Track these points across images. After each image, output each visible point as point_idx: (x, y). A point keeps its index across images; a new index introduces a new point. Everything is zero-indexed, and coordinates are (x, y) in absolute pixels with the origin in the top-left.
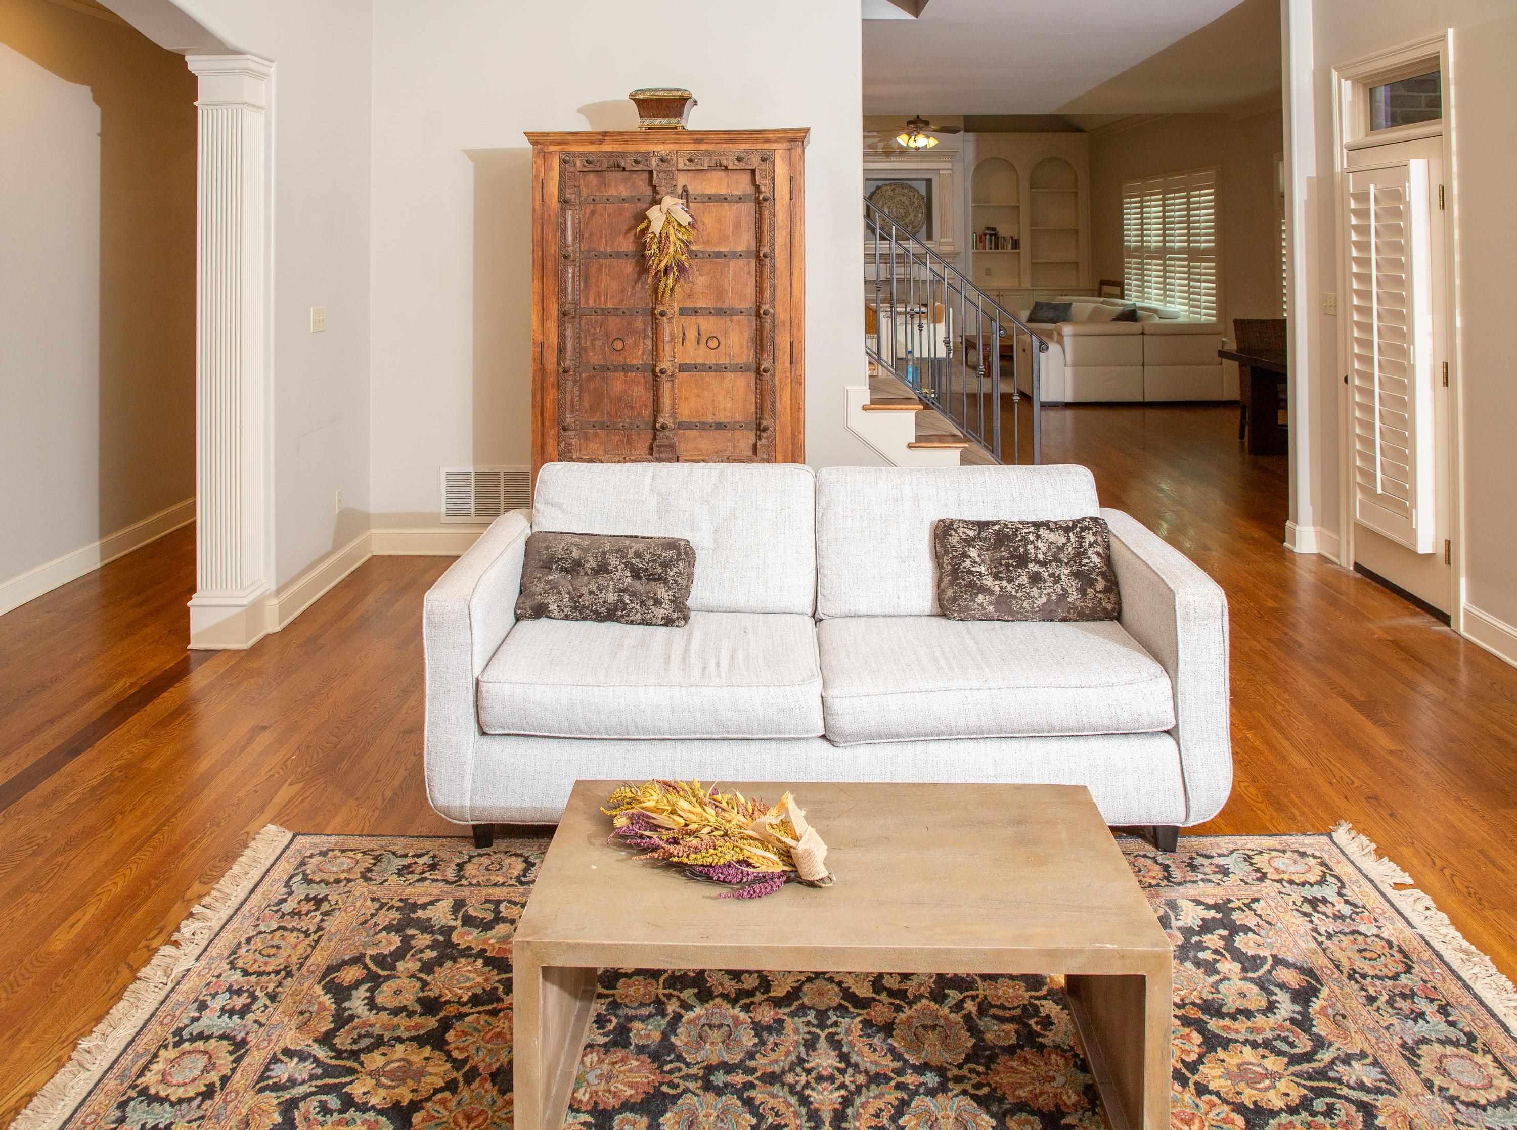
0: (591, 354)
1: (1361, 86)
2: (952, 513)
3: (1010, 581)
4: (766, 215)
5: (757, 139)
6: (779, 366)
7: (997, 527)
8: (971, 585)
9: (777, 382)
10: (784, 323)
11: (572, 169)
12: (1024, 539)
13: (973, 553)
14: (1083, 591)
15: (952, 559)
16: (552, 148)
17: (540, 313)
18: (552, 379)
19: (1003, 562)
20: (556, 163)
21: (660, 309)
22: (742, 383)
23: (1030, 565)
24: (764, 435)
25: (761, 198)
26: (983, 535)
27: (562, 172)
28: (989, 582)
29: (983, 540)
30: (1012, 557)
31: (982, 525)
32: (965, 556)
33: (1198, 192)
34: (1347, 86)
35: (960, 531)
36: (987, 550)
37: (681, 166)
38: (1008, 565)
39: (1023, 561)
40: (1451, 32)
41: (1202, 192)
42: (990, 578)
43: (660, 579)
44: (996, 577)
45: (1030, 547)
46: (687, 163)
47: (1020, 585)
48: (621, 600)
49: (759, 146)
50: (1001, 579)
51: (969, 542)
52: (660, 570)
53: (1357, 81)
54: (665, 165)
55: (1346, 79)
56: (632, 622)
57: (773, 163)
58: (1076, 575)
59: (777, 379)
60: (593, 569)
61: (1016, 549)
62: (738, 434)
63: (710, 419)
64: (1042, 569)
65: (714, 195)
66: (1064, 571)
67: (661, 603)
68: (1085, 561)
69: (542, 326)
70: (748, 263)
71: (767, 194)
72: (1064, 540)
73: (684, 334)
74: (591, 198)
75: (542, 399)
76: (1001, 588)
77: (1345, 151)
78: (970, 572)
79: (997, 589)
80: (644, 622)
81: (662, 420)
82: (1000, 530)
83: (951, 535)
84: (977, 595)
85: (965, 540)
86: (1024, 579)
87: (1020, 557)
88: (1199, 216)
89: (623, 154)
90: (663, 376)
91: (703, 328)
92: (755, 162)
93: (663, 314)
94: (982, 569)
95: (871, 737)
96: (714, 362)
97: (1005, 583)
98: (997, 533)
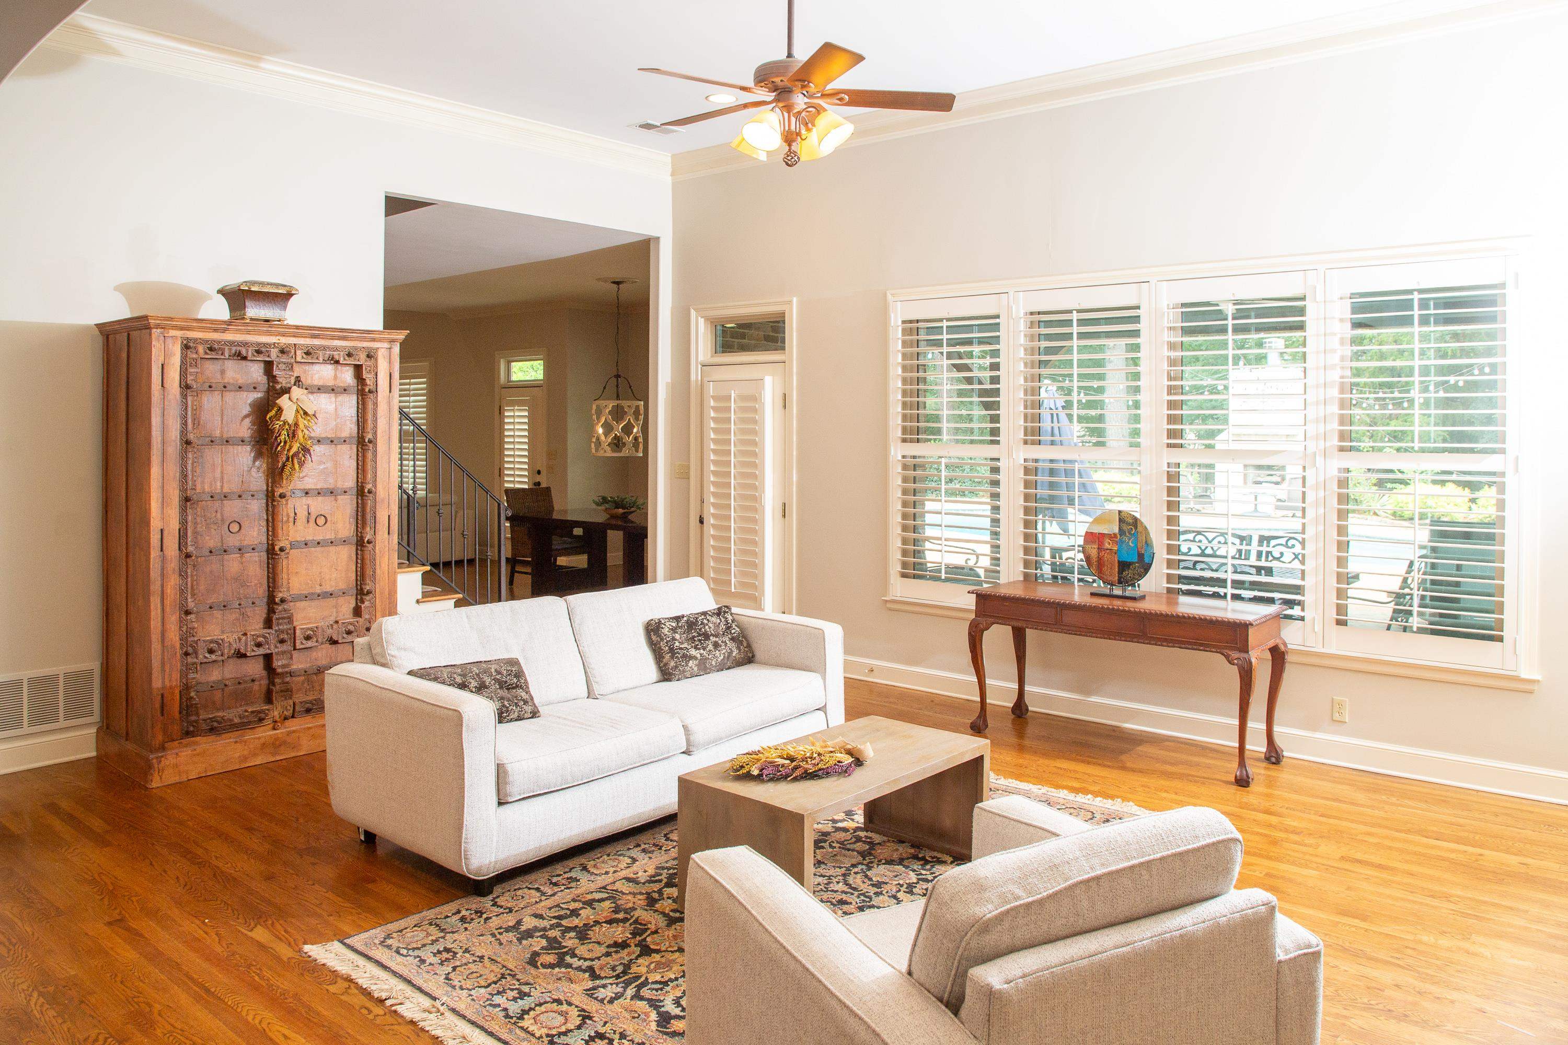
0: (207, 538)
1: (709, 322)
2: (657, 615)
3: (704, 649)
4: (370, 406)
5: (365, 338)
6: (379, 537)
7: (685, 619)
8: (684, 656)
9: (377, 551)
10: (383, 500)
11: (195, 356)
12: (702, 623)
13: (677, 636)
14: (738, 648)
15: (667, 643)
16: (173, 333)
17: (160, 500)
18: (172, 565)
19: (696, 639)
20: (177, 350)
21: (279, 491)
22: (345, 556)
23: (711, 638)
24: (368, 598)
25: (367, 390)
26: (680, 625)
27: (184, 358)
28: (693, 652)
29: (681, 627)
30: (700, 635)
31: (677, 619)
32: (674, 639)
33: (408, 381)
34: (701, 321)
35: (667, 624)
36: (684, 633)
37: (299, 359)
38: (700, 641)
39: (707, 636)
40: (795, 299)
41: (412, 381)
42: (694, 650)
43: (517, 686)
44: (696, 648)
45: (707, 627)
46: (304, 356)
47: (710, 651)
48: (504, 706)
49: (366, 344)
50: (699, 649)
51: (674, 630)
52: (515, 680)
53: (707, 319)
54: (285, 356)
55: (702, 317)
56: (511, 721)
57: (376, 360)
58: (733, 639)
59: (377, 548)
60: (476, 687)
61: (700, 630)
62: (341, 600)
63: (318, 590)
64: (717, 639)
65: (322, 386)
66: (726, 639)
67: (528, 702)
68: (733, 631)
69: (163, 513)
70: (351, 448)
71: (371, 388)
72: (718, 621)
73: (295, 514)
74: (208, 384)
75: (162, 586)
76: (701, 654)
77: (700, 366)
78: (681, 649)
79: (698, 656)
80: (520, 719)
81: (280, 595)
82: (688, 620)
83: (662, 628)
84: (689, 661)
85: (672, 629)
86: (711, 647)
87: (703, 634)
88: (409, 402)
89: (245, 344)
90: (283, 553)
91: (312, 510)
92: (362, 359)
93: (282, 496)
94: (685, 645)
95: (717, 741)
96: (322, 538)
97: (702, 651)
98: (687, 622)
